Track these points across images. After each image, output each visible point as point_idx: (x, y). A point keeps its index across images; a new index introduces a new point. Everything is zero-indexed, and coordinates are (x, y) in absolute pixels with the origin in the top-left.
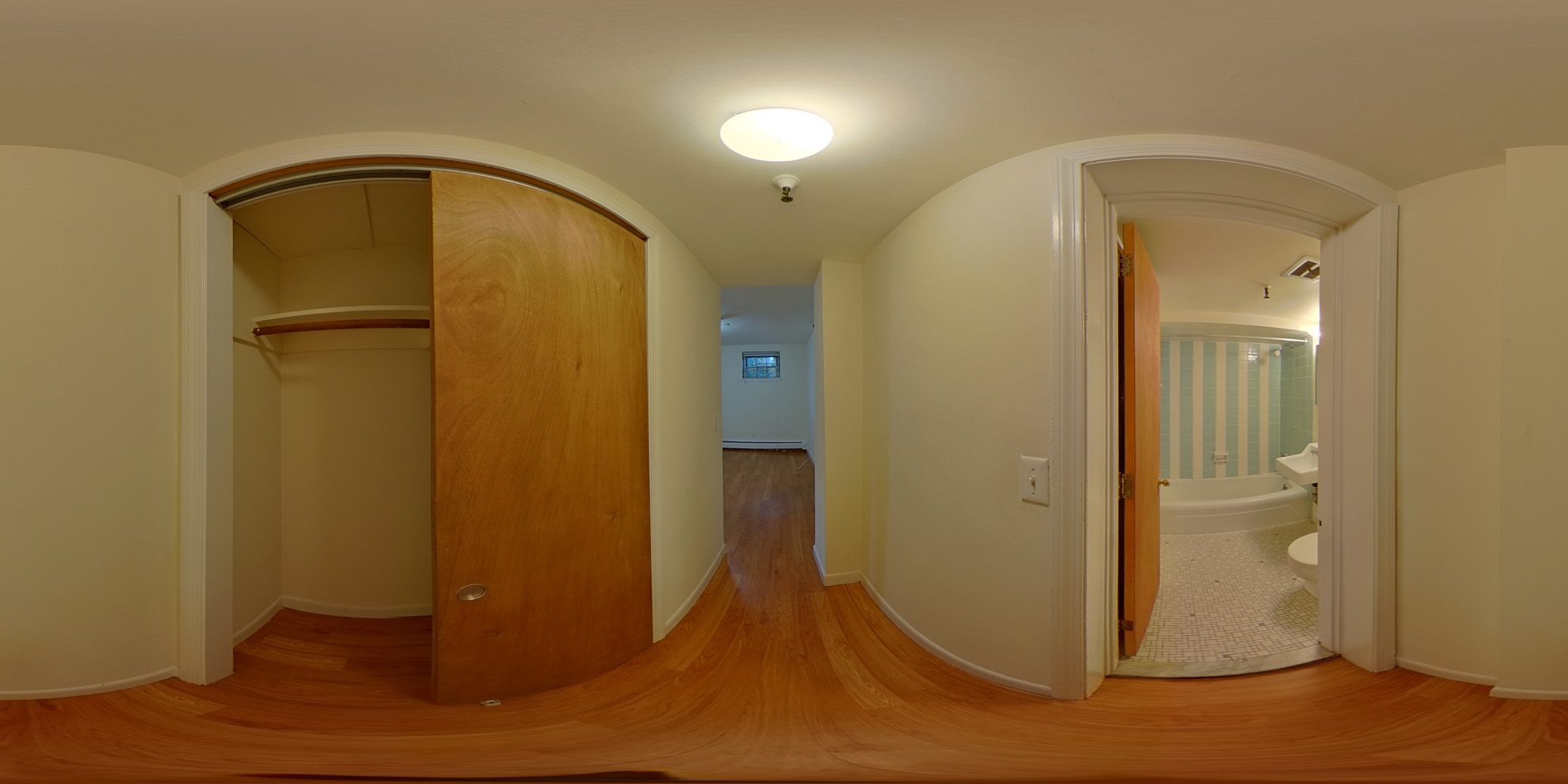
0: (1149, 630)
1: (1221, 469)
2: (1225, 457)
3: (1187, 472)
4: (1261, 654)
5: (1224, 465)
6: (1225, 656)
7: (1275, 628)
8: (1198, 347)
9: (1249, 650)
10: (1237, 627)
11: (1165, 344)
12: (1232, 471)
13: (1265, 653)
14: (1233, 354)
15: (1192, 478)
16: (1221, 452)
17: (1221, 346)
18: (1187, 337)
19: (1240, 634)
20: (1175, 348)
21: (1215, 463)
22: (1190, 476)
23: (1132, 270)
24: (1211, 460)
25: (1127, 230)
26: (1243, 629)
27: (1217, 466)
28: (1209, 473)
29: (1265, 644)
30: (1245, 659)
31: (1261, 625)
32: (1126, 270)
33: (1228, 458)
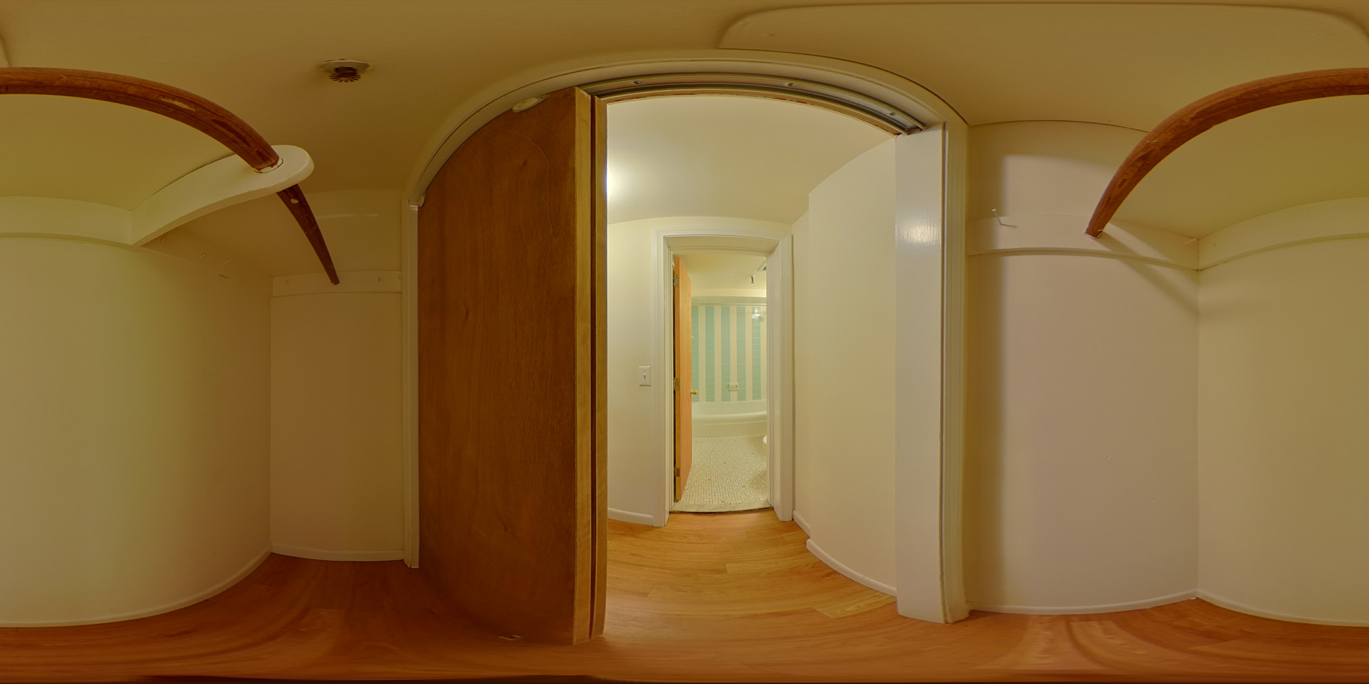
0: (686, 487)
1: (734, 395)
2: (737, 386)
3: (710, 397)
5: (736, 392)
8: (718, 310)
11: (695, 308)
12: (742, 397)
14: (741, 314)
15: (714, 401)
16: (734, 383)
17: (733, 309)
18: (710, 305)
20: (702, 311)
21: (730, 391)
22: (713, 398)
23: (678, 284)
24: (727, 388)
25: (676, 259)
27: (731, 392)
28: (726, 398)
31: (743, 487)
32: (676, 284)
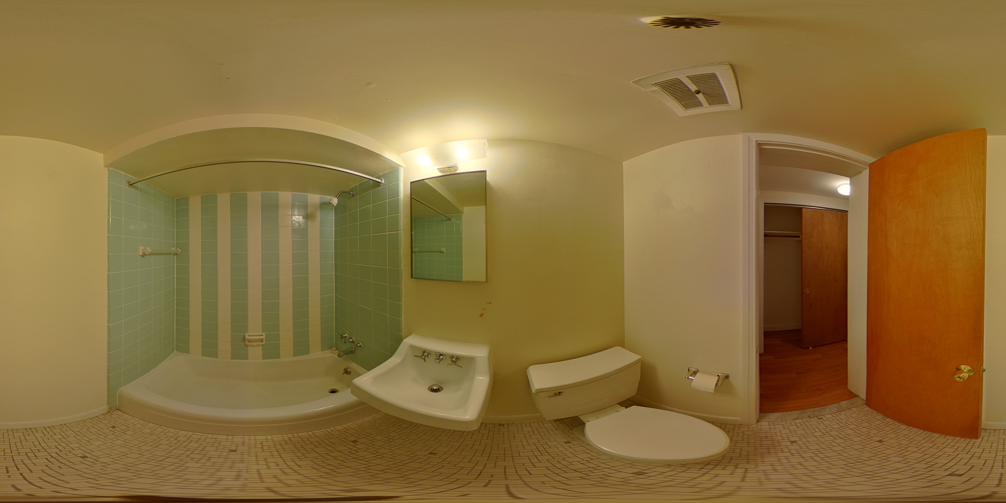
2: (261, 340)
4: (800, 421)
5: (260, 347)
6: (822, 418)
7: (780, 438)
9: (807, 423)
10: (822, 440)
13: (797, 421)
14: (271, 209)
15: (215, 358)
16: (255, 330)
19: (816, 434)
21: (247, 345)
22: (214, 355)
24: (242, 342)
26: (815, 439)
27: (250, 348)
28: (239, 355)
29: (795, 427)
30: (809, 417)
31: (795, 442)
33: (264, 341)
